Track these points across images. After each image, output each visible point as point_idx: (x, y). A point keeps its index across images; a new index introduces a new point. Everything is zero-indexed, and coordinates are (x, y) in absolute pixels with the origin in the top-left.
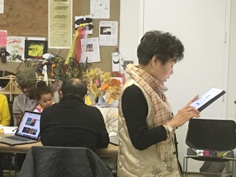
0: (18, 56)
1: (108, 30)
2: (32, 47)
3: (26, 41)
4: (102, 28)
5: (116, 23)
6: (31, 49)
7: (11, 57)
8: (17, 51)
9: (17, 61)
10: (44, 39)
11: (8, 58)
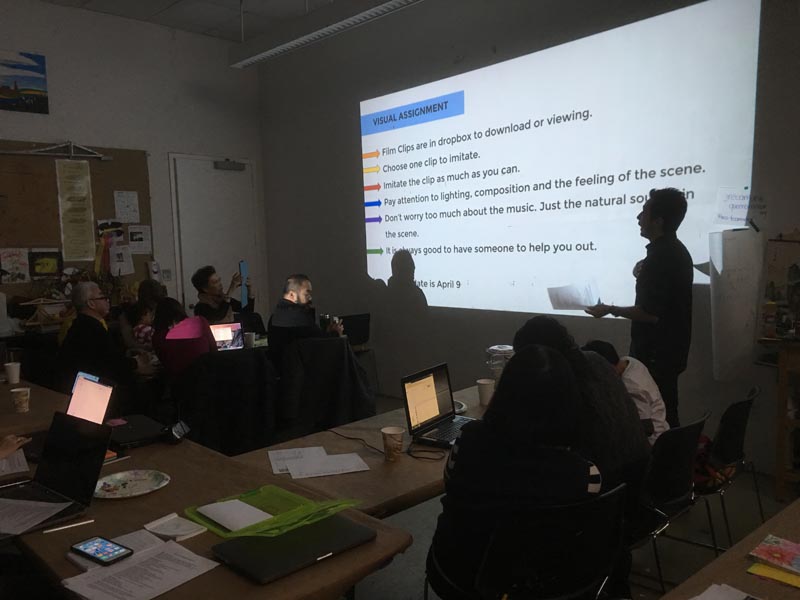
0: (19, 274)
1: (139, 236)
2: (39, 261)
3: (29, 253)
4: (132, 234)
5: (148, 227)
6: (39, 264)
7: (8, 276)
8: (17, 268)
9: (19, 281)
10: (56, 250)
11: (3, 277)
